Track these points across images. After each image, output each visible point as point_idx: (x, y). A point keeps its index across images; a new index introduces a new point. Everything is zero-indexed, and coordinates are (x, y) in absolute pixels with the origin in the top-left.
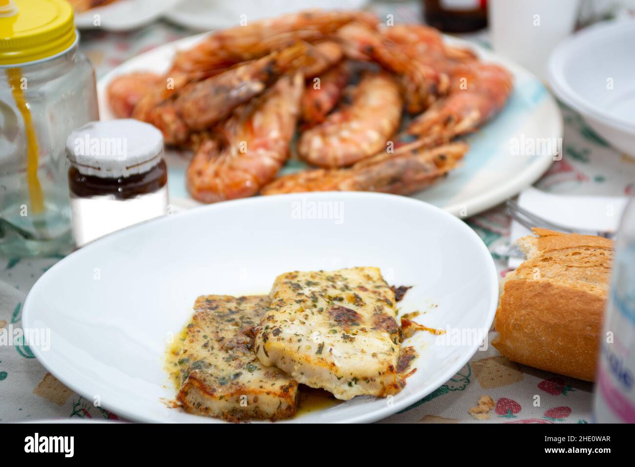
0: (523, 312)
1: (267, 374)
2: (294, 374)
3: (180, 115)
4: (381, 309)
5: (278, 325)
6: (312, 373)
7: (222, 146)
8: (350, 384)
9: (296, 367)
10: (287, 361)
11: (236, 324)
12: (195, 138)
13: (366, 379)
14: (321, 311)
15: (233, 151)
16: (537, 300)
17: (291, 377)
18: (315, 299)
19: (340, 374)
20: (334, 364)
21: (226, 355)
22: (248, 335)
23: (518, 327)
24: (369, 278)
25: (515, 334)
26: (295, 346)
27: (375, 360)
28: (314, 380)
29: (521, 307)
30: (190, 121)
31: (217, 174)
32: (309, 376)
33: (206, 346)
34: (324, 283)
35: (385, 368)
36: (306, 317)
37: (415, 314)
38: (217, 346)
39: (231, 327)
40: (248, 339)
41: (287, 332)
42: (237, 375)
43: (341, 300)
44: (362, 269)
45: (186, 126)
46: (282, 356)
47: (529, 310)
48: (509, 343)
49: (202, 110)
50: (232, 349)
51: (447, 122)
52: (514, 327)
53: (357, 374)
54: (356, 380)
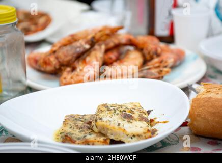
0: (201, 109)
1: (97, 136)
2: (108, 135)
3: (57, 58)
4: (142, 115)
5: (101, 117)
6: (115, 134)
7: (74, 69)
8: (132, 138)
9: (109, 132)
10: (106, 129)
11: (83, 121)
12: (62, 68)
13: (138, 136)
14: (118, 114)
15: (78, 70)
16: (206, 103)
17: (107, 136)
18: (115, 111)
19: (127, 134)
20: (125, 130)
21: (79, 131)
22: (88, 124)
23: (199, 115)
24: (136, 106)
25: (198, 118)
26: (108, 124)
27: (141, 129)
28: (117, 137)
29: (200, 107)
30: (61, 60)
31: (72, 78)
32: (114, 135)
33: (71, 128)
34: (118, 107)
35: (146, 131)
36: (112, 115)
37: (155, 118)
38: (75, 128)
39: (81, 122)
40: (88, 125)
41: (105, 119)
42: (84, 137)
43: (125, 111)
44: (133, 103)
45: (59, 62)
46: (103, 128)
47: (203, 108)
48: (195, 123)
49: (66, 56)
50: (82, 128)
51: (161, 62)
52: (197, 116)
53: (134, 133)
54: (134, 136)
